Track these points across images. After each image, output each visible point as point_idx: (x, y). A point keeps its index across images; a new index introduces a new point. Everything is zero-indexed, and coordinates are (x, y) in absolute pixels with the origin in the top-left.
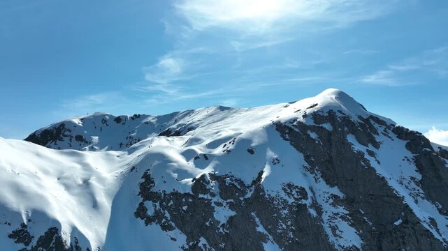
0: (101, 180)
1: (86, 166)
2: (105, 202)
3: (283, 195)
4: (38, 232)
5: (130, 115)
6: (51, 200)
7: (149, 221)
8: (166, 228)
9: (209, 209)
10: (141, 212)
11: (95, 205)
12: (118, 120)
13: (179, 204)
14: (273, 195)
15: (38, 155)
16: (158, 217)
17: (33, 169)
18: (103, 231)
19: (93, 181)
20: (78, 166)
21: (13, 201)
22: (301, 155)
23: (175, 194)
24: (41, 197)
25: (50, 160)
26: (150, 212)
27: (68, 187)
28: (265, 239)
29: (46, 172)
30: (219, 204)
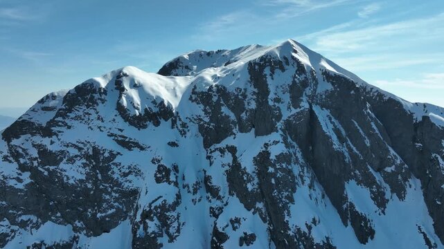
0: (180, 88)
1: (175, 83)
2: (180, 95)
3: (234, 92)
4: (158, 102)
5: (215, 50)
6: (162, 93)
7: (193, 101)
8: (198, 103)
9: (211, 96)
10: (191, 98)
11: (176, 96)
12: (209, 54)
13: (203, 96)
14: (230, 91)
15: (159, 79)
16: (196, 100)
17: (157, 84)
18: (178, 104)
19: (177, 88)
20: (172, 82)
21: (151, 93)
22: (249, 76)
23: (202, 92)
24: (159, 93)
25: (163, 80)
26: (193, 99)
27: (168, 90)
28: (223, 105)
29: (161, 85)
30: (215, 95)
